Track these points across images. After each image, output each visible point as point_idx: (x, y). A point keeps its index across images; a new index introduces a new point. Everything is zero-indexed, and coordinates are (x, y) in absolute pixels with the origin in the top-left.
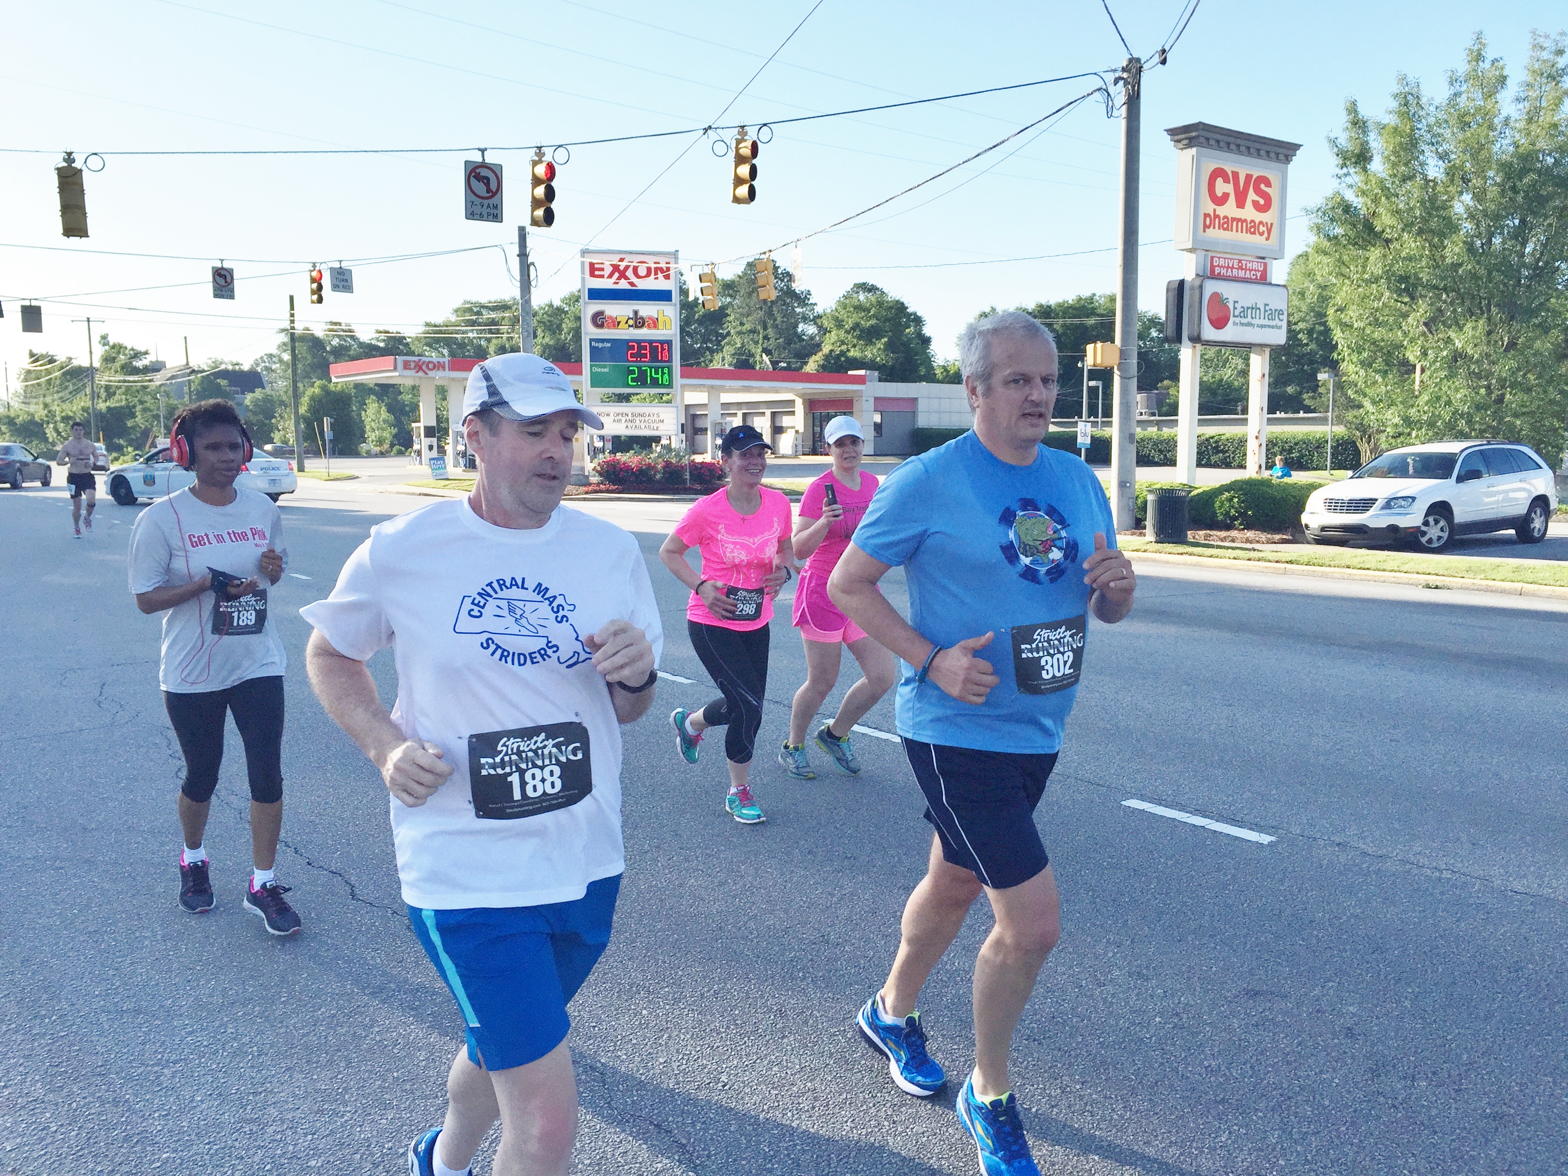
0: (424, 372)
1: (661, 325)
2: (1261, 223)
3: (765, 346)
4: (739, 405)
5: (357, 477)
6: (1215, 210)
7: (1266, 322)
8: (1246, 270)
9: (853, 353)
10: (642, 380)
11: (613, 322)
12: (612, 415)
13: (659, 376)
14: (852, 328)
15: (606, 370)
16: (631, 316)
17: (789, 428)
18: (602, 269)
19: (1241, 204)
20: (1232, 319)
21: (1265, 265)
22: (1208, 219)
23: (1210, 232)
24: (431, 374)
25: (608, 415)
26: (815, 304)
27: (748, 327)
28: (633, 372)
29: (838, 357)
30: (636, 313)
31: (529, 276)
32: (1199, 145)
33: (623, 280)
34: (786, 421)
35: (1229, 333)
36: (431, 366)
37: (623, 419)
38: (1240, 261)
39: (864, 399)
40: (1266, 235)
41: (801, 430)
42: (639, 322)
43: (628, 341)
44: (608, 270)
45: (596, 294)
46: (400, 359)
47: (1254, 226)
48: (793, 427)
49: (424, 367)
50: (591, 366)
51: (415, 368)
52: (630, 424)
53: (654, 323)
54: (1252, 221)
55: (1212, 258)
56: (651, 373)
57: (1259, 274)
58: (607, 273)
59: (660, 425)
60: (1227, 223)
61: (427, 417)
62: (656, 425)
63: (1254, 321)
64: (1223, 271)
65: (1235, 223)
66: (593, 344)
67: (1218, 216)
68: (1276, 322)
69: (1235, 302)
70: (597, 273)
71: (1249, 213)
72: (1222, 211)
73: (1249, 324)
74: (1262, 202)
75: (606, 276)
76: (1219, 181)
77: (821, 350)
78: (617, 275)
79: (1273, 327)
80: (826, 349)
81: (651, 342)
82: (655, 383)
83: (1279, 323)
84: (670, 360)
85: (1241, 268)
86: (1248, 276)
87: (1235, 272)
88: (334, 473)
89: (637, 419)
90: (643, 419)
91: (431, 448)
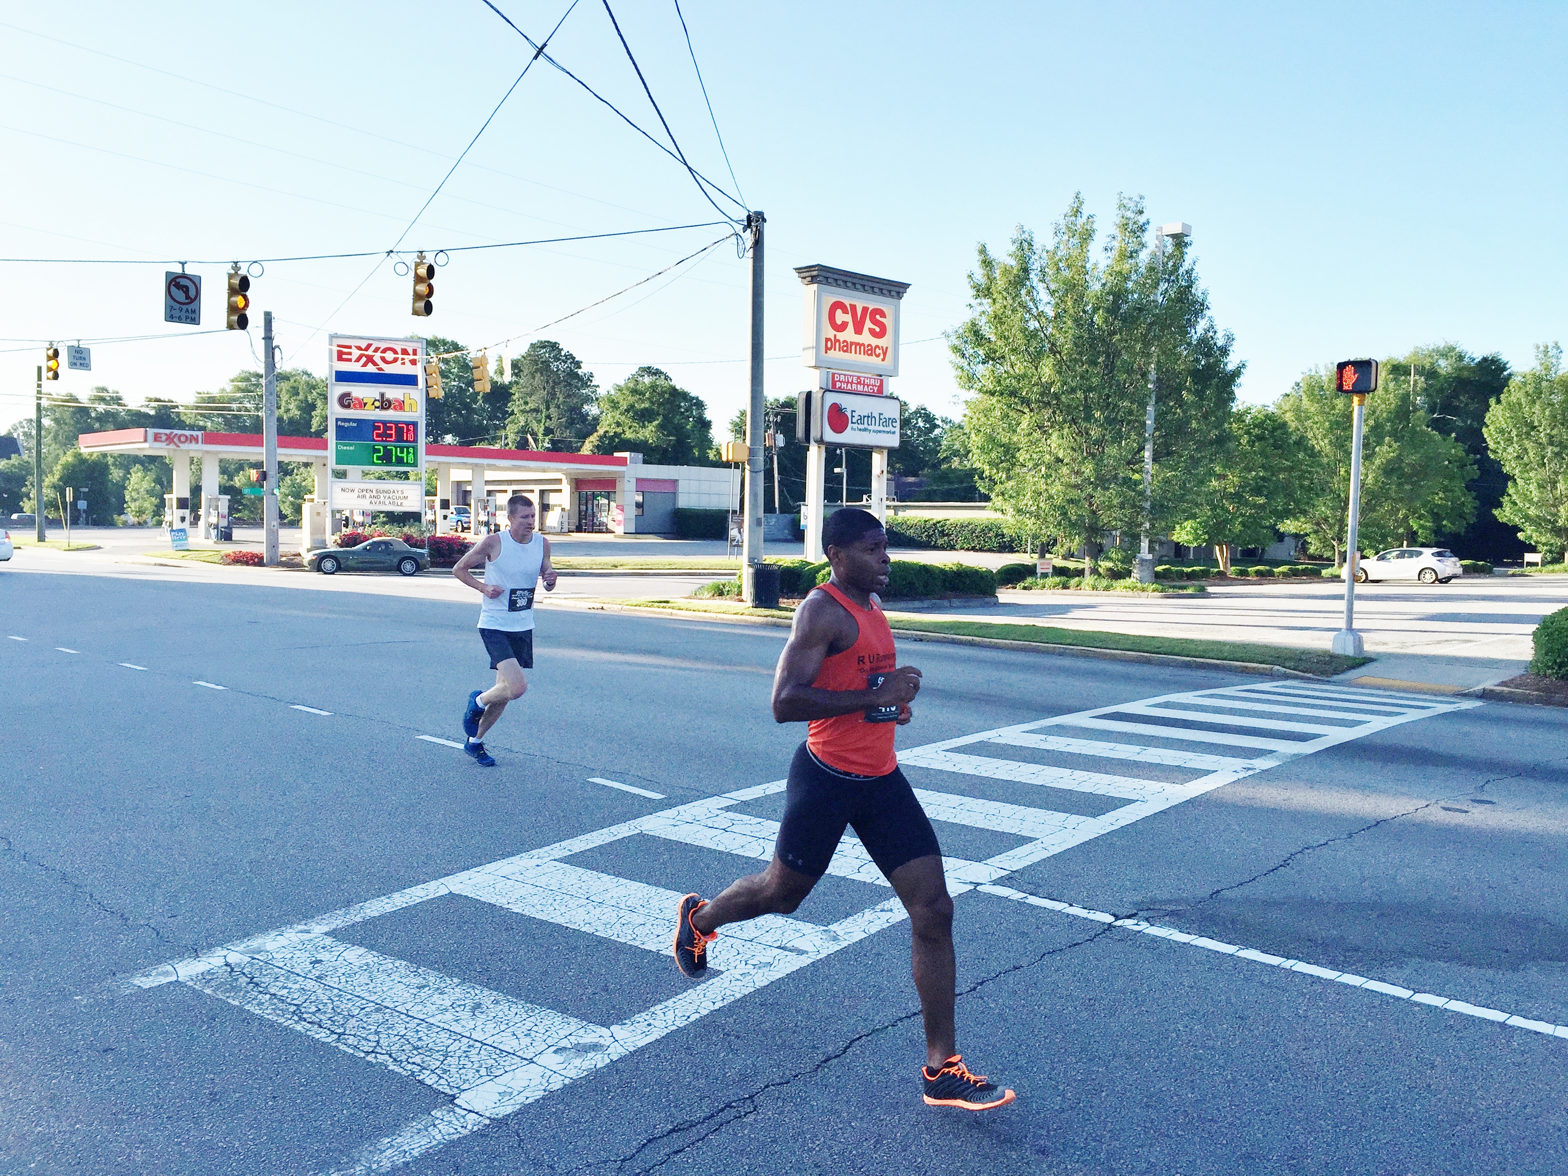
0: (176, 444)
1: (407, 407)
2: (877, 347)
3: (547, 425)
4: (510, 482)
5: (100, 548)
6: (835, 336)
7: (881, 428)
8: (864, 385)
9: (629, 435)
10: (387, 458)
11: (360, 403)
12: (356, 491)
13: (404, 455)
14: (625, 410)
15: (352, 448)
16: (378, 398)
17: (556, 506)
18: (350, 354)
19: (858, 330)
20: (850, 425)
21: (882, 381)
22: (829, 343)
23: (831, 353)
24: (183, 446)
25: (353, 491)
26: (598, 386)
27: (531, 406)
28: (379, 451)
29: (612, 438)
30: (382, 395)
31: (273, 358)
32: (819, 282)
33: (370, 366)
34: (553, 499)
35: (851, 436)
36: (183, 439)
37: (368, 495)
38: (859, 378)
39: (626, 479)
40: (882, 356)
41: (567, 507)
42: (385, 404)
43: (375, 421)
44: (356, 353)
45: (342, 377)
46: (151, 431)
47: (871, 350)
48: (560, 505)
49: (176, 440)
50: (337, 444)
51: (167, 440)
52: (374, 500)
53: (400, 404)
54: (869, 345)
55: (833, 374)
56: (396, 452)
57: (876, 389)
58: (354, 358)
59: (404, 501)
60: (847, 346)
61: (180, 489)
62: (400, 502)
63: (870, 428)
64: (844, 386)
65: (853, 347)
66: (339, 423)
67: (839, 341)
68: (891, 428)
69: (852, 411)
70: (344, 356)
71: (866, 338)
72: (841, 336)
73: (865, 430)
74: (878, 329)
75: (353, 360)
76: (839, 312)
77: (597, 431)
78: (364, 359)
79: (888, 432)
80: (601, 431)
81: (396, 423)
82: (400, 461)
83: (893, 429)
84: (415, 440)
85: (859, 383)
86: (866, 389)
87: (854, 386)
88: (75, 544)
89: (382, 495)
90: (387, 495)
91: (183, 519)
